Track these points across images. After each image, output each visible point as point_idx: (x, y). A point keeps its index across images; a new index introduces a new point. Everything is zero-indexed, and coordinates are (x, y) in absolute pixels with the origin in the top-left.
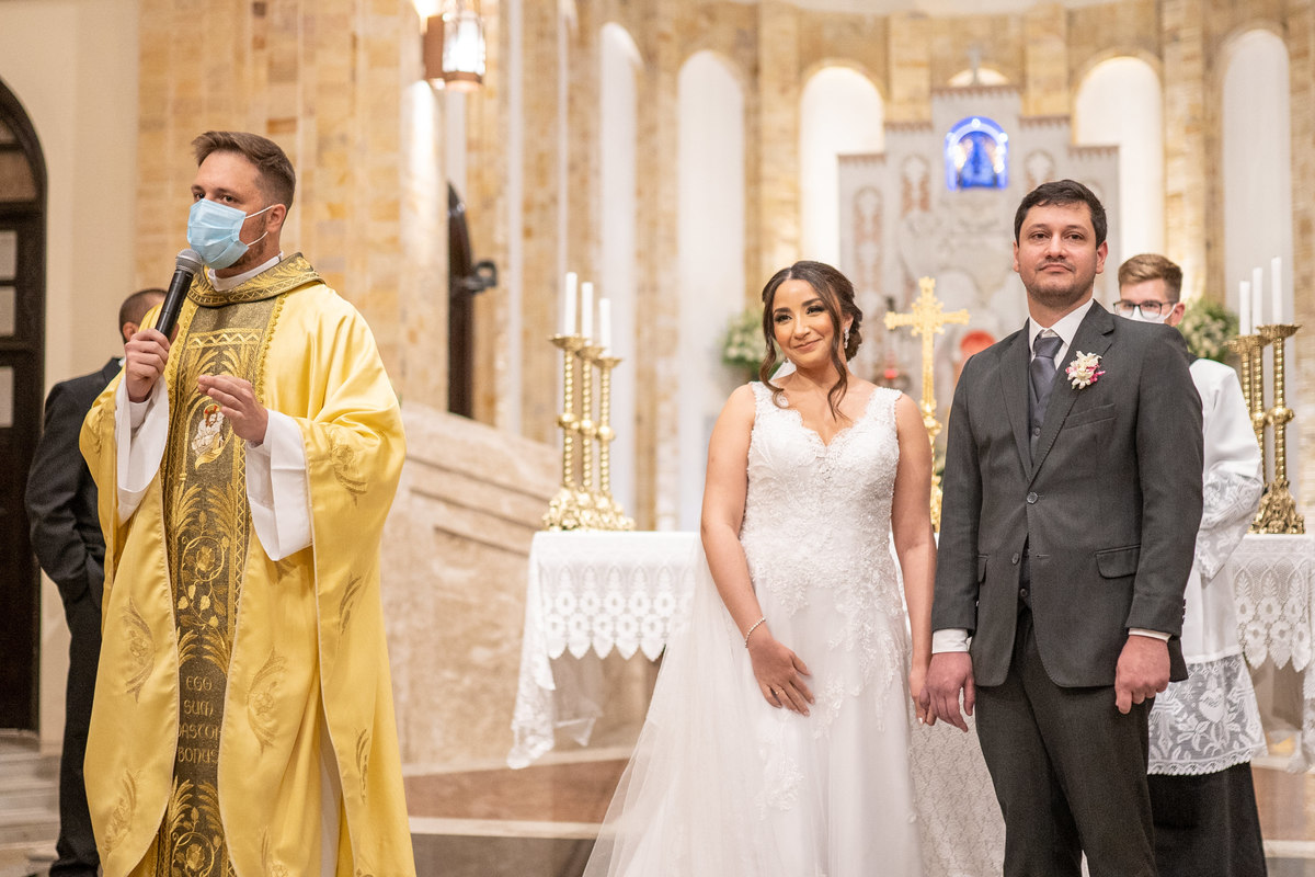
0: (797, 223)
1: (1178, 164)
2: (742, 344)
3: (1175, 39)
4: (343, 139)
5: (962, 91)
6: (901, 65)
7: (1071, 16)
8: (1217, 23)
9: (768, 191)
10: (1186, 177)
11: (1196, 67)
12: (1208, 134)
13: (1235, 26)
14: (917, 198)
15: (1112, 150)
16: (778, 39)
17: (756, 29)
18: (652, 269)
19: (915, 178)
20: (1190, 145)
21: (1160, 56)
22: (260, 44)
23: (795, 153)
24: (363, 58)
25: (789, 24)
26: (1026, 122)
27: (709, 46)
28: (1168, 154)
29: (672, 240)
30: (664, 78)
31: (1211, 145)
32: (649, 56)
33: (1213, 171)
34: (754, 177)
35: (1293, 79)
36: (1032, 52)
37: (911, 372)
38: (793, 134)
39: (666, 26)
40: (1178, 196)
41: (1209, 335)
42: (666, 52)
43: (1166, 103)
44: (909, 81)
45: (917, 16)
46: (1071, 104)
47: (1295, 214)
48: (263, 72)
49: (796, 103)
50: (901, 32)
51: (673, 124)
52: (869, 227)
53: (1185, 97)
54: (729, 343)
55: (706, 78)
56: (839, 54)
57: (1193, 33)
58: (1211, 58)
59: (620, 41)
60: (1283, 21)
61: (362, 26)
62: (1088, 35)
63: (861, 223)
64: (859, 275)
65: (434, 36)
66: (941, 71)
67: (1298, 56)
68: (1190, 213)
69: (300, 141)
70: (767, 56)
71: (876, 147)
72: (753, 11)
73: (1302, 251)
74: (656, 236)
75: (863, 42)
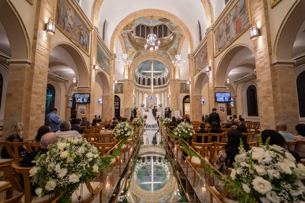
0: (144, 100)
2: (142, 105)
10: (160, 99)
12: (161, 97)
13: (162, 93)
14: (149, 99)
15: (157, 98)
16: (143, 92)
23: (144, 97)
32: (138, 93)
33: (161, 98)
34: (142, 98)
36: (154, 93)
45: (149, 91)
49: (144, 95)
51: (139, 96)
53: (160, 95)
55: (141, 94)
56: (146, 93)
57: (160, 93)
58: (161, 94)
59: (137, 93)
60: (163, 93)
61: (132, 95)
62: (156, 93)
63: (147, 100)
64: (147, 102)
65: (134, 96)
66: (150, 94)
67: (164, 94)
68: (160, 100)
69: (130, 99)
70: (143, 93)
71: (147, 97)
72: (142, 91)
73: (164, 102)
74: (139, 101)
75: (147, 93)
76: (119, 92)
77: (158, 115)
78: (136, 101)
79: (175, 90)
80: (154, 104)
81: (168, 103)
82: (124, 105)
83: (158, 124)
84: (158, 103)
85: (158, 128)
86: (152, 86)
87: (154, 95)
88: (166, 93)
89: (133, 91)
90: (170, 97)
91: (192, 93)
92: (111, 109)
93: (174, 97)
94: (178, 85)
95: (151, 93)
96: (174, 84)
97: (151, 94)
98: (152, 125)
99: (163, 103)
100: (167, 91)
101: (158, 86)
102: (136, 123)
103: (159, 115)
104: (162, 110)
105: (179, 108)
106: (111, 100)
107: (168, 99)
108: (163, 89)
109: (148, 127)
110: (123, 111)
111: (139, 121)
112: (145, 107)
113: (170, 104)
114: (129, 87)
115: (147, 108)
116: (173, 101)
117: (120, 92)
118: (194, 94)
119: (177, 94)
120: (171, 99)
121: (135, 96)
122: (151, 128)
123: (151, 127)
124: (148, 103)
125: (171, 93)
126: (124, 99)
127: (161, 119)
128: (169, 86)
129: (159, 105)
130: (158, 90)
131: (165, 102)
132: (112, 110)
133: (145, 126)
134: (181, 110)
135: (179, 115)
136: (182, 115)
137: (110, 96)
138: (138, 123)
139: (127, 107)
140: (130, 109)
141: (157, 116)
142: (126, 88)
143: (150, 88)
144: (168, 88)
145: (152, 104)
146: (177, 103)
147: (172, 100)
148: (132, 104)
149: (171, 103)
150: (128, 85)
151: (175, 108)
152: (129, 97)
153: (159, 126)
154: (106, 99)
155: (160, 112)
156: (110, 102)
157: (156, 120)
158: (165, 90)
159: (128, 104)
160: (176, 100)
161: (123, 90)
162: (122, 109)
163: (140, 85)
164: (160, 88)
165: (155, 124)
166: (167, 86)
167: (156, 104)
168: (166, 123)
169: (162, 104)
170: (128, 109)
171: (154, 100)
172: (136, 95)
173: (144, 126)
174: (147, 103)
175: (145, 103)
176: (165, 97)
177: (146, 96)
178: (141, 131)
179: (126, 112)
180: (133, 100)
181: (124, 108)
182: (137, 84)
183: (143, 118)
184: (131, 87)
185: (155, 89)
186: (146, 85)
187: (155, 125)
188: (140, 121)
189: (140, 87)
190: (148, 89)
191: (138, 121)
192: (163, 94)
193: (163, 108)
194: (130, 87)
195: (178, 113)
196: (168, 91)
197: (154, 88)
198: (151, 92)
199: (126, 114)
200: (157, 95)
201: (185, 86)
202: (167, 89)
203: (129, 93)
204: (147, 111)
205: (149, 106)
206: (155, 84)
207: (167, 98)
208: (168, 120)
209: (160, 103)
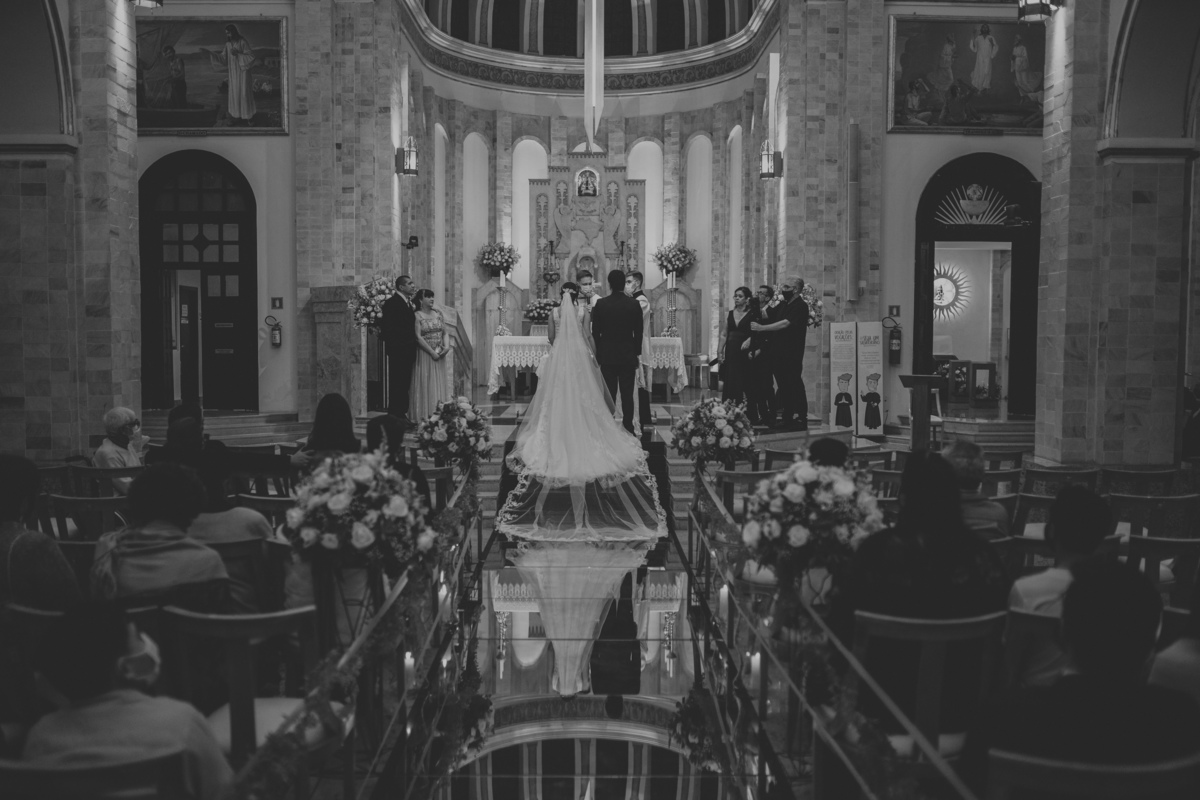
0: (511, 207)
1: (669, 187)
2: (488, 259)
3: (669, 135)
4: (371, 196)
5: (581, 154)
6: (556, 139)
7: (627, 120)
8: (686, 129)
9: (499, 193)
10: (672, 193)
11: (677, 147)
12: (682, 177)
13: (693, 132)
14: (563, 199)
15: (643, 182)
16: (504, 126)
17: (495, 122)
18: (453, 227)
19: (562, 191)
20: (673, 179)
21: (663, 142)
22: (339, 159)
23: (511, 176)
24: (376, 164)
25: (509, 120)
26: (608, 169)
27: (475, 130)
28: (665, 183)
29: (461, 214)
30: (458, 145)
31: (682, 181)
32: (451, 135)
33: (682, 191)
34: (493, 187)
35: (714, 157)
36: (610, 135)
37: (560, 272)
38: (510, 168)
39: (459, 123)
40: (668, 200)
41: (678, 259)
42: (458, 133)
43: (665, 162)
44: (558, 146)
45: (563, 118)
46: (626, 159)
47: (713, 212)
48: (340, 170)
49: (511, 154)
50: (555, 124)
51: (461, 165)
52: (542, 211)
53: (672, 159)
54: (483, 258)
55: (474, 144)
56: (529, 133)
57: (676, 133)
58: (683, 144)
59: (440, 130)
60: (711, 132)
61: (376, 154)
62: (634, 130)
63: (539, 209)
64: (538, 231)
65: (400, 156)
66: (572, 142)
67: (716, 148)
68: (673, 208)
69: (355, 196)
70: (498, 135)
71: (545, 176)
72: (494, 114)
73: (715, 227)
74: (454, 213)
75: (539, 128)
76: (240, 122)
77: (656, 371)
78: (430, 215)
79: (842, 93)
80: (612, 248)
81: (753, 243)
82: (296, 255)
83: (651, 483)
84: (658, 235)
85: (652, 525)
86: (594, 62)
87: (615, 160)
88: (736, 131)
89: (386, 110)
90: (778, 171)
91: (1077, 120)
92: (98, 310)
93: (829, 176)
94: (876, 41)
95: (583, 138)
96: (833, 31)
97: (581, 148)
98: (589, 486)
99: (700, 238)
100: (750, 108)
101: (652, 63)
102: (330, 541)
103: (662, 372)
104: (695, 312)
105: (873, 292)
106: (98, 204)
107: (760, 194)
108: (708, 95)
109: (539, 508)
110: (286, 317)
111: (388, 511)
112: (521, 275)
113: (782, 252)
114: (340, 65)
115: (541, 292)
116: (813, 214)
117: (245, 116)
118: (1108, 131)
119: (858, 142)
120: (792, 192)
121: (412, 163)
122: (570, 523)
123: (578, 518)
124: (553, 237)
125: (790, 126)
126: (298, 188)
127: (696, 440)
128: (774, 59)
129: (664, 260)
130: (653, 103)
131: (727, 233)
132: (115, 317)
133: (511, 503)
134: (895, 310)
135: (872, 361)
136: (906, 368)
137: (72, 150)
138: (362, 535)
139: (329, 277)
140: (351, 306)
141: (642, 380)
142: (313, 74)
143: (575, 83)
144: (763, 85)
145: (591, 253)
146: (859, 234)
147: (809, 204)
148: (376, 248)
149: (789, 243)
150: (327, 35)
151: (830, 287)
152: (348, 170)
153: (666, 501)
154: (36, 190)
155: (678, 341)
156: (85, 227)
157: (628, 426)
158: (729, 105)
159: (336, 246)
160: (846, 204)
161: (276, 94)
162: (277, 303)
163: (472, 52)
164: (680, 81)
165: (617, 482)
166: (745, 63)
167: (637, 252)
168: (798, 535)
169: (689, 247)
170: (335, 297)
171: (613, 202)
172: (425, 153)
173: (501, 500)
174: (543, 242)
175: (518, 235)
176: (721, 178)
177: (530, 159)
178: (443, 592)
179: (314, 335)
180: (389, 208)
181: (297, 285)
182: (439, 39)
183: (473, 424)
184: (367, 59)
185: (625, 97)
186: (533, 51)
187: (622, 493)
188: (397, 506)
189: (466, 74)
190: (553, 96)
191: (373, 515)
192: (701, 144)
193: (698, 293)
194: (350, 60)
195: (867, 341)
196: (762, 117)
197: (613, 84)
198: (580, 122)
199: (314, 354)
200: (646, 160)
201: (948, 49)
202: (750, 94)
203: (349, 127)
204: (538, 319)
205: (565, 269)
206: (617, 44)
207: (747, 192)
208: (823, 497)
209: (671, 239)
